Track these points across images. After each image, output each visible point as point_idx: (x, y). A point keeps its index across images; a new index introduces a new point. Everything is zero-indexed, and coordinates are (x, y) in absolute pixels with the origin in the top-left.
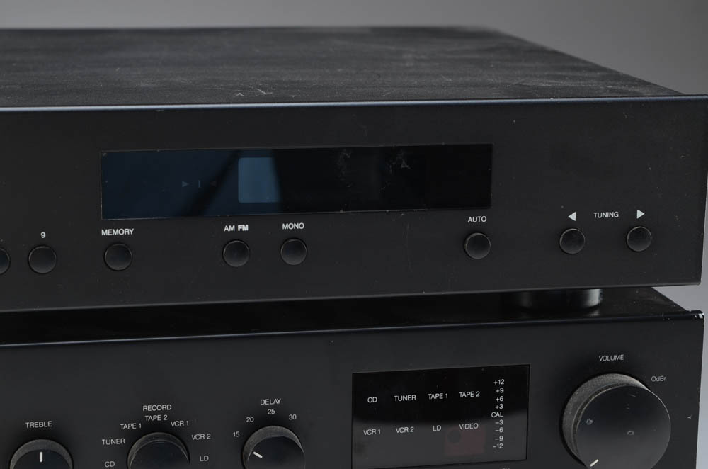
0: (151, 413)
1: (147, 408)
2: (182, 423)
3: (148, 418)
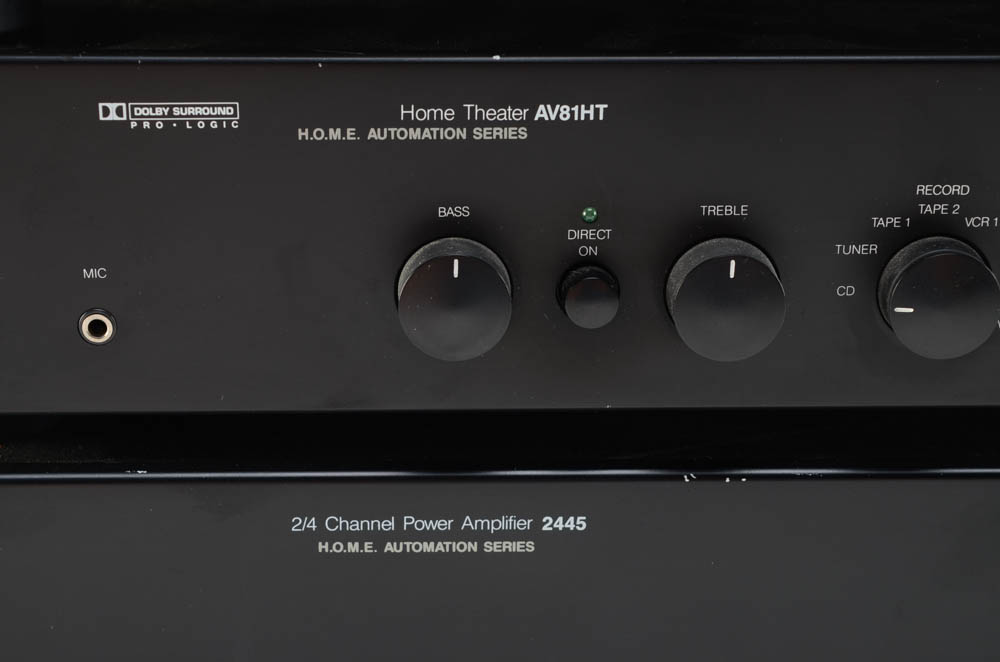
0: (931, 200)
1: (924, 190)
2: (985, 221)
3: (924, 208)
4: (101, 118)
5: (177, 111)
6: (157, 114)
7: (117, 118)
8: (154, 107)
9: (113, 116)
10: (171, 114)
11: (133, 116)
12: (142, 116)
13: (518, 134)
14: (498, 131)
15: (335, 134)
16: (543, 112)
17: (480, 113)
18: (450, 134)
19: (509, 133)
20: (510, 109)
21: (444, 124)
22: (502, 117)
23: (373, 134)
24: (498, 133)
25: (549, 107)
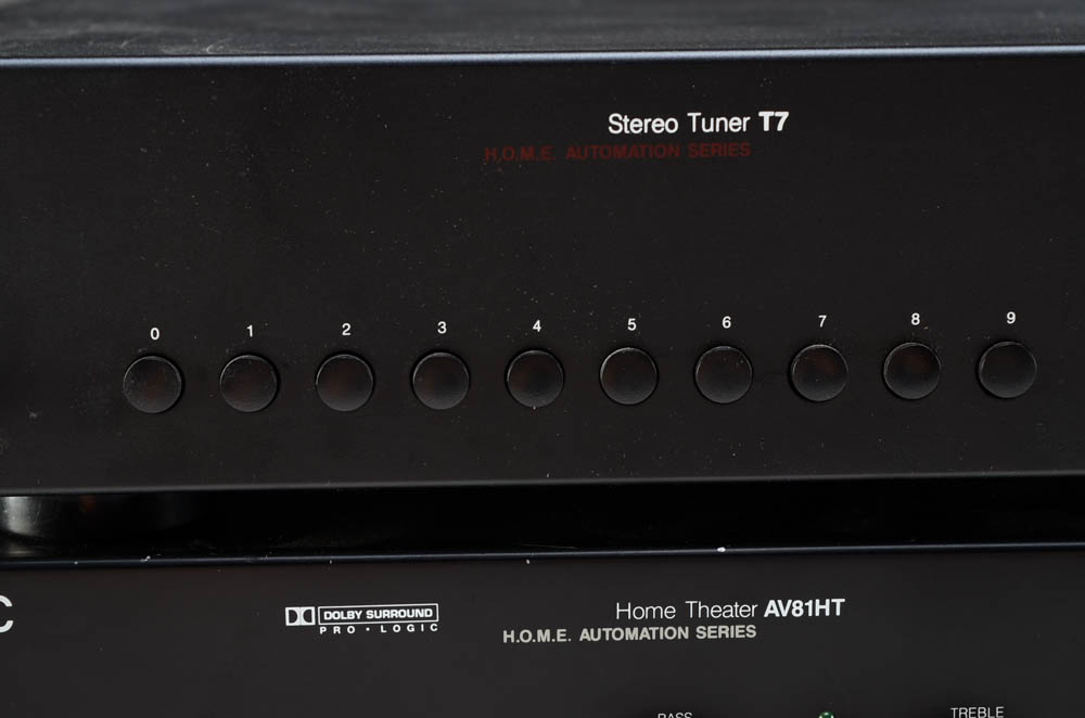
4: (288, 624)
5: (370, 614)
6: (349, 618)
7: (305, 623)
8: (345, 611)
9: (301, 621)
10: (364, 617)
11: (323, 620)
12: (332, 621)
13: (746, 632)
14: (723, 630)
15: (544, 636)
16: (773, 608)
17: (704, 610)
18: (670, 633)
19: (736, 632)
20: (736, 606)
21: (664, 623)
22: (728, 614)
23: (586, 635)
24: (724, 630)
25: (780, 602)
